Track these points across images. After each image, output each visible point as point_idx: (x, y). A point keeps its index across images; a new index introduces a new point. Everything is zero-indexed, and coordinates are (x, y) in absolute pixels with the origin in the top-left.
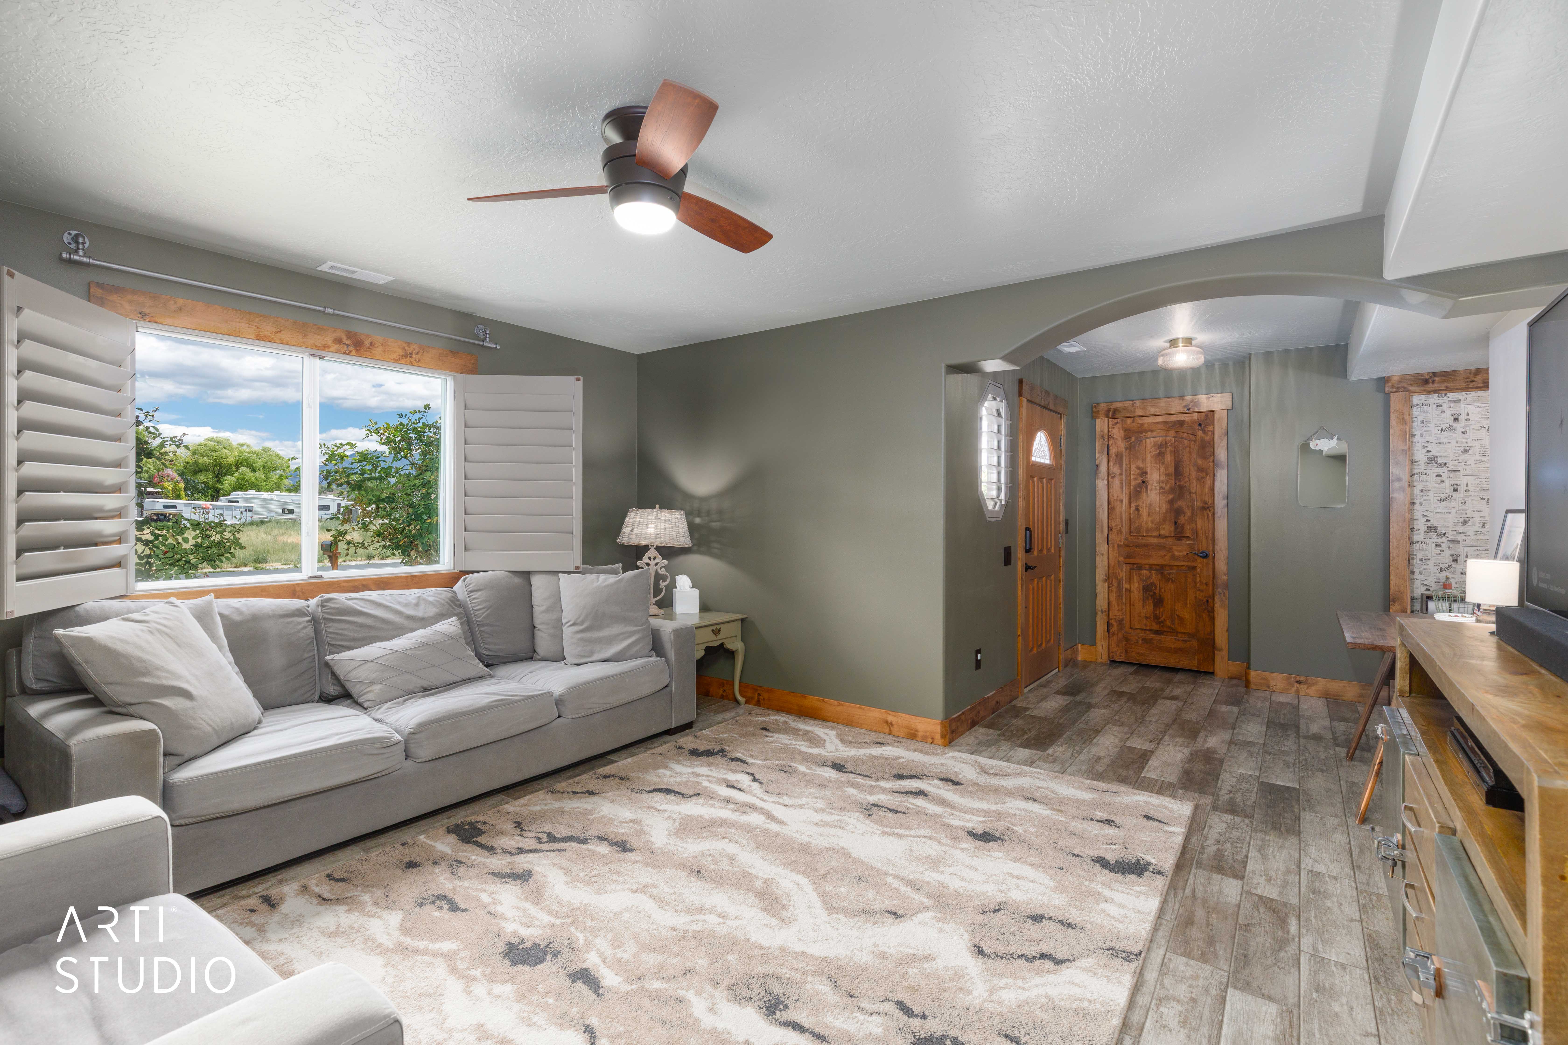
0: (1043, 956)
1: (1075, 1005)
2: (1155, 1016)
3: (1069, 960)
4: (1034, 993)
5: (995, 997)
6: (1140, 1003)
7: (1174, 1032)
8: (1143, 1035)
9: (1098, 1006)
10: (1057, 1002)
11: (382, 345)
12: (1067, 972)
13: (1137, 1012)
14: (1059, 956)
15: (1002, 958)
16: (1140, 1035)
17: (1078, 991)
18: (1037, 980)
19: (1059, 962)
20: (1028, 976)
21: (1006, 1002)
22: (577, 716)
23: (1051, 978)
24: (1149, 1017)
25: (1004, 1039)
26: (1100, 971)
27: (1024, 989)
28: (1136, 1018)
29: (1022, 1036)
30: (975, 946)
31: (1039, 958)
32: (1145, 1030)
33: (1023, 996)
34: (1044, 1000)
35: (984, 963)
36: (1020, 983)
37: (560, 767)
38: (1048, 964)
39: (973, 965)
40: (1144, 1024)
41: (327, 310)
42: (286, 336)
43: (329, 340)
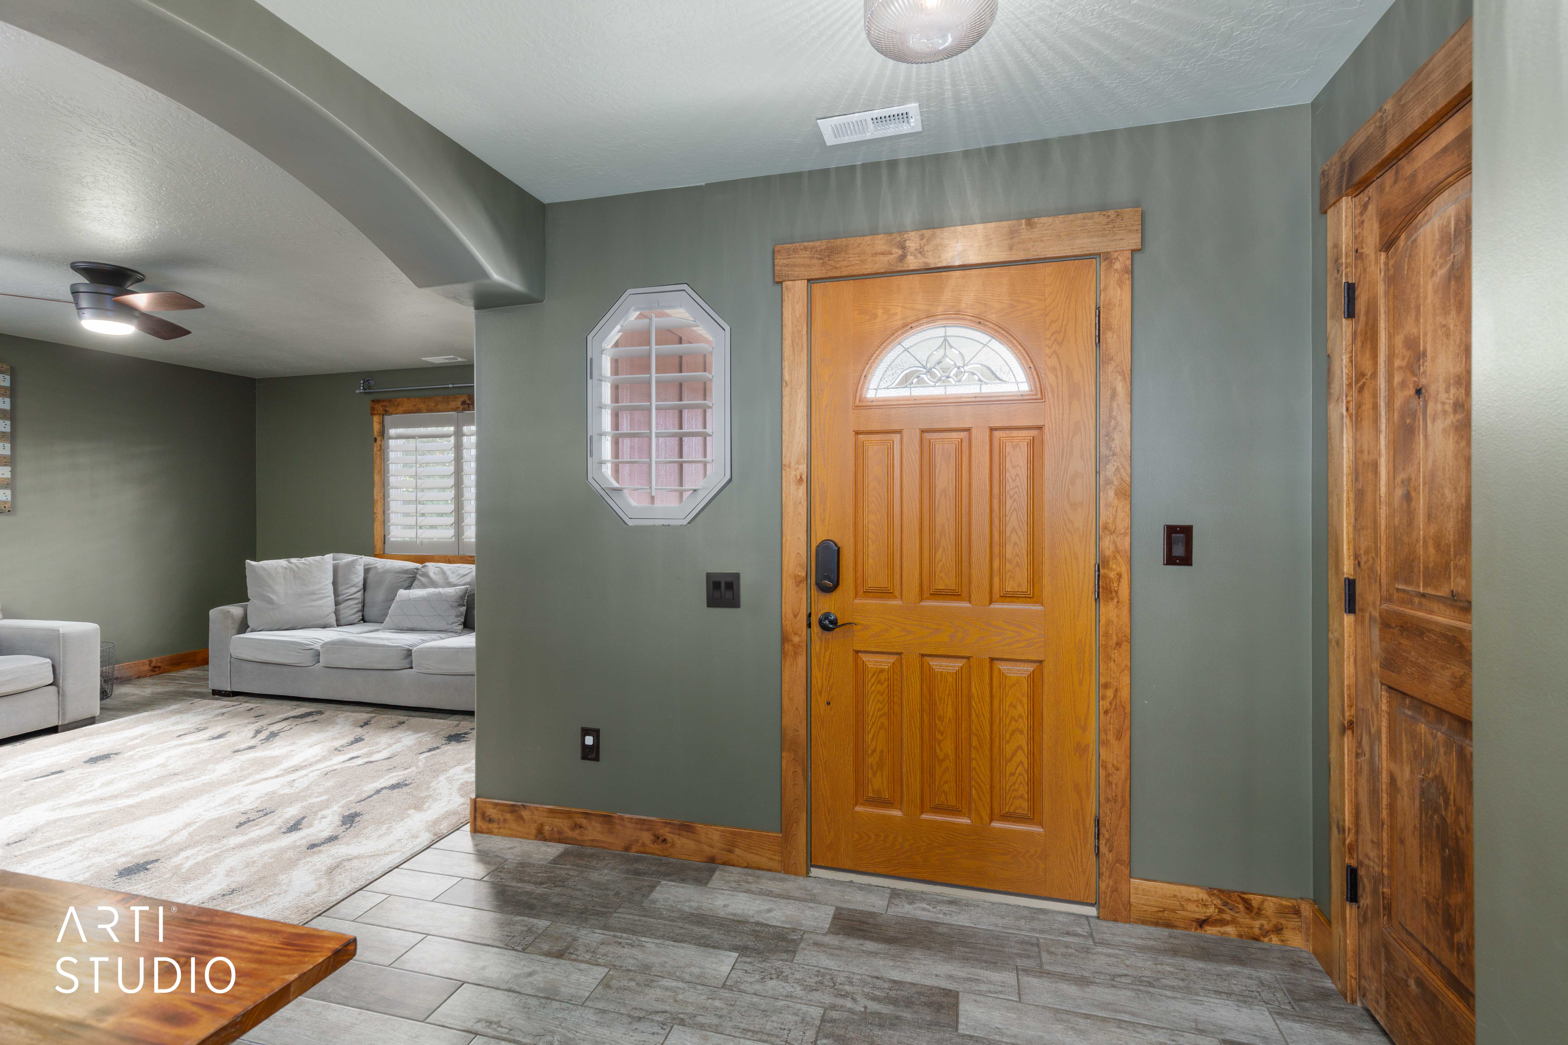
41: (450, 386)
42: (440, 407)
43: (459, 403)
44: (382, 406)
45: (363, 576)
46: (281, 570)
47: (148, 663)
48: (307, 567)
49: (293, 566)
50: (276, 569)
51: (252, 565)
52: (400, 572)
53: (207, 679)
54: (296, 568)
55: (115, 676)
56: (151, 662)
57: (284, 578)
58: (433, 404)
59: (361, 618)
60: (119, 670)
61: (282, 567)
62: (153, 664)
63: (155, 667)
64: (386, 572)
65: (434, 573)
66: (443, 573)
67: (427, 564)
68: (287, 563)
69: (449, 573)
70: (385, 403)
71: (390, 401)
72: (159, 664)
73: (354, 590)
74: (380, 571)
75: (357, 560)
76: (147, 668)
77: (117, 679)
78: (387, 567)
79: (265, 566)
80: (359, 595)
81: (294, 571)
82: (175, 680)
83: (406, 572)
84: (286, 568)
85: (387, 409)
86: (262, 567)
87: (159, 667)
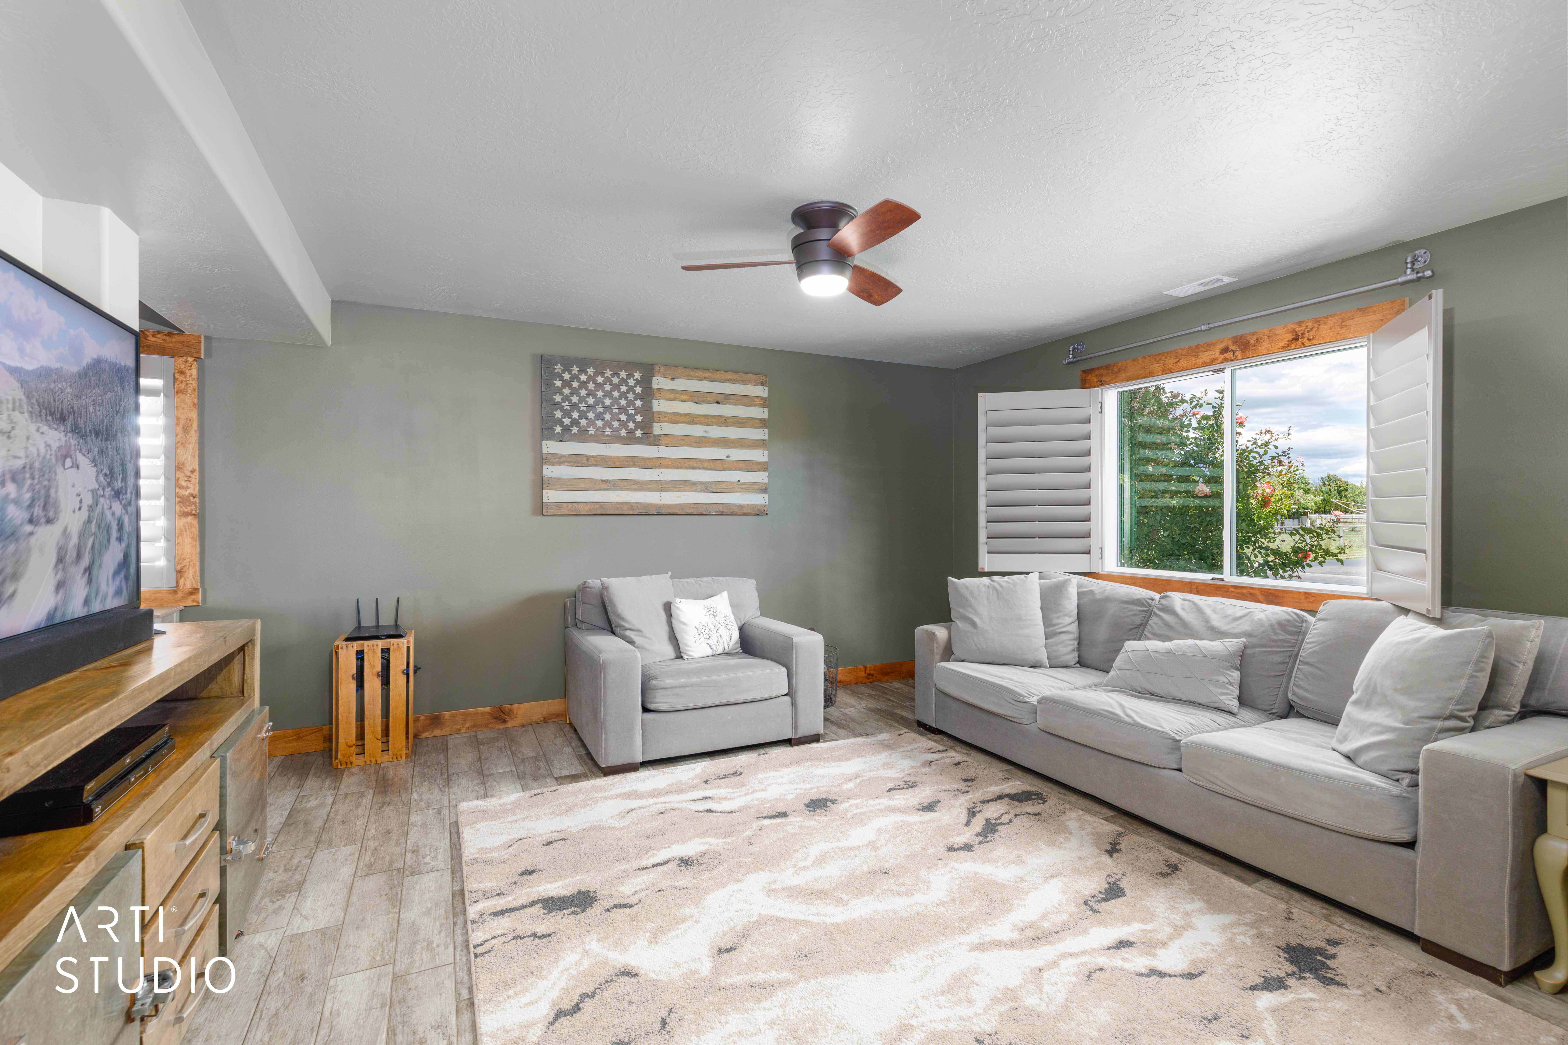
0: (577, 1009)
1: (519, 988)
2: (449, 1031)
3: (552, 1024)
4: (556, 973)
5: (580, 950)
6: (467, 1034)
7: (429, 1028)
8: (454, 1007)
9: (501, 999)
10: (534, 979)
11: (1269, 337)
12: (544, 1010)
13: (467, 1024)
14: (563, 1020)
15: (607, 982)
16: (457, 1006)
17: (525, 999)
18: (562, 984)
19: (560, 1014)
20: (572, 983)
21: (569, 952)
22: (1195, 781)
23: (554, 994)
24: (454, 1027)
25: (549, 932)
26: (517, 1033)
27: (566, 970)
28: (466, 1017)
29: (539, 941)
30: (637, 975)
31: (578, 1004)
32: (454, 1012)
33: (562, 965)
34: (544, 973)
35: (615, 967)
36: (574, 972)
37: (1174, 830)
38: (567, 1006)
39: (620, 959)
40: (457, 1017)
41: (1203, 328)
42: (1183, 363)
43: (1216, 353)
44: (1096, 376)
45: (1076, 601)
46: (984, 589)
47: (863, 669)
48: (1011, 586)
49: (996, 584)
50: (978, 587)
51: (954, 582)
52: (1127, 602)
53: (913, 700)
54: (999, 588)
55: (838, 679)
56: (866, 668)
57: (988, 599)
58: (1172, 361)
59: (1077, 659)
60: (842, 673)
61: (985, 585)
62: (868, 671)
63: (869, 674)
64: (1107, 600)
65: (1184, 609)
66: (1199, 610)
67: (1169, 593)
68: (989, 581)
69: (1208, 611)
70: (1101, 372)
71: (1107, 367)
72: (872, 672)
73: (1068, 620)
74: (1098, 597)
75: (1069, 580)
76: (863, 674)
77: (840, 682)
78: (1107, 593)
79: (967, 584)
80: (1074, 628)
81: (997, 591)
82: (885, 693)
83: (1138, 602)
84: (988, 587)
85: (1104, 379)
86: (964, 584)
87: (872, 675)
